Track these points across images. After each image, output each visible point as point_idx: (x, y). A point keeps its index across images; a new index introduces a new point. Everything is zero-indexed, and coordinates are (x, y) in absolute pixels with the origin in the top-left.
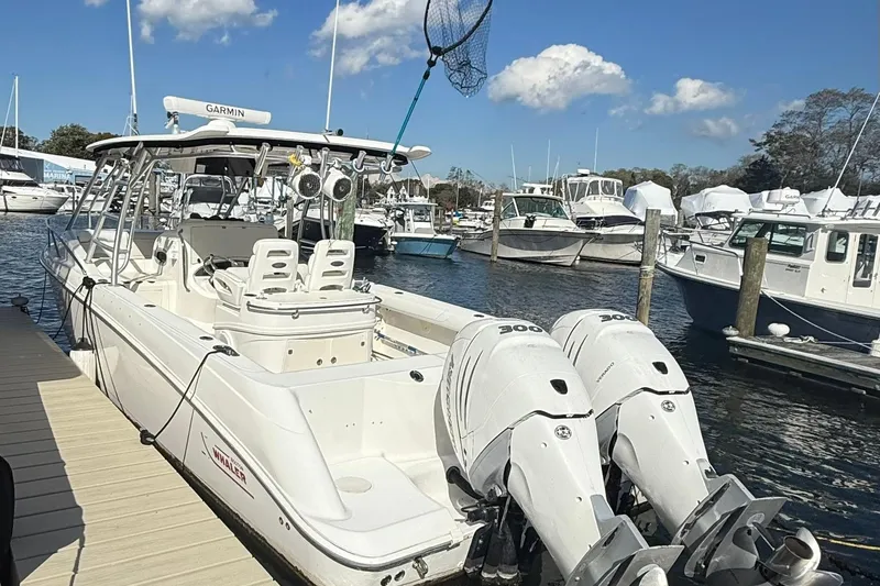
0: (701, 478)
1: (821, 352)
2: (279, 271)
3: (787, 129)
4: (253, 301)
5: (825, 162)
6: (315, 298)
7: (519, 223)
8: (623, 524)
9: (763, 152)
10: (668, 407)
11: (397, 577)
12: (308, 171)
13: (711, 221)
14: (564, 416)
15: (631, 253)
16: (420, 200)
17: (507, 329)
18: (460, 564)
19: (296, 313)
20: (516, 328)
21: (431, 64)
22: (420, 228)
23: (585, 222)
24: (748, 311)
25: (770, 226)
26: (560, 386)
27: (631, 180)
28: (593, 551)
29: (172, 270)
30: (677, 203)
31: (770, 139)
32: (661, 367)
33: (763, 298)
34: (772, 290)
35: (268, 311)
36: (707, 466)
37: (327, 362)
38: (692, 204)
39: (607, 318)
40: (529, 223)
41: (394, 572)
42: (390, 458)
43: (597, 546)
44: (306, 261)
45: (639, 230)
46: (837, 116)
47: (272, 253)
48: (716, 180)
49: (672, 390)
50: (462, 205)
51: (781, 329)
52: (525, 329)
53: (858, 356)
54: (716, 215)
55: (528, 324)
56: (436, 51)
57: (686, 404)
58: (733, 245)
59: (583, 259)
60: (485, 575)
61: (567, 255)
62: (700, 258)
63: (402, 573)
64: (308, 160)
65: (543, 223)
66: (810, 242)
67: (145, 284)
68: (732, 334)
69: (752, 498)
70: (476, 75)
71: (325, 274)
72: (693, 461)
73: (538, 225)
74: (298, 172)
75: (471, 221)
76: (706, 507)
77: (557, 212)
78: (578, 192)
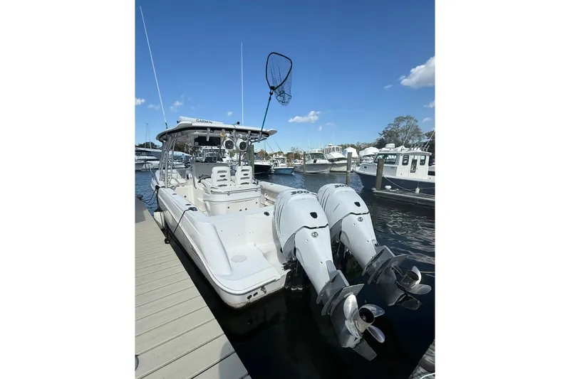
0: (373, 247)
1: (401, 193)
2: (223, 178)
3: (389, 129)
4: (213, 190)
5: (400, 139)
6: (238, 187)
7: (312, 162)
8: (338, 274)
9: (382, 137)
10: (361, 220)
11: (254, 295)
12: (228, 139)
13: (368, 158)
14: (316, 228)
15: (344, 168)
16: (281, 157)
17: (294, 193)
18: (283, 285)
19: (229, 193)
20: (298, 192)
21: (271, 94)
22: (281, 165)
23: (332, 160)
24: (379, 182)
25: (386, 155)
26: (314, 215)
27: (344, 147)
28: (327, 285)
29: (191, 181)
30: (358, 154)
31: (384, 133)
32: (358, 204)
33: (383, 178)
34: (386, 175)
35: (220, 193)
36: (376, 242)
37: (244, 210)
38: (362, 153)
39: (337, 186)
40: (315, 161)
41: (252, 294)
42: (258, 246)
43: (329, 283)
44: (234, 175)
45: (346, 162)
46: (403, 125)
47: (219, 172)
48: (369, 146)
49: (362, 213)
50: (295, 158)
51: (389, 187)
52: (302, 192)
53: (411, 193)
54: (369, 156)
55: (303, 190)
56: (272, 88)
57: (368, 218)
58: (375, 162)
59: (330, 171)
60: (292, 289)
61: (326, 171)
62: (365, 167)
63: (256, 293)
64: (228, 135)
65: (319, 161)
66: (398, 159)
67: (181, 187)
68: (375, 190)
69: (394, 256)
70: (287, 97)
71: (241, 179)
72: (370, 240)
73: (317, 162)
74: (224, 139)
75: (299, 163)
76: (375, 258)
77: (323, 158)
78: (329, 151)
